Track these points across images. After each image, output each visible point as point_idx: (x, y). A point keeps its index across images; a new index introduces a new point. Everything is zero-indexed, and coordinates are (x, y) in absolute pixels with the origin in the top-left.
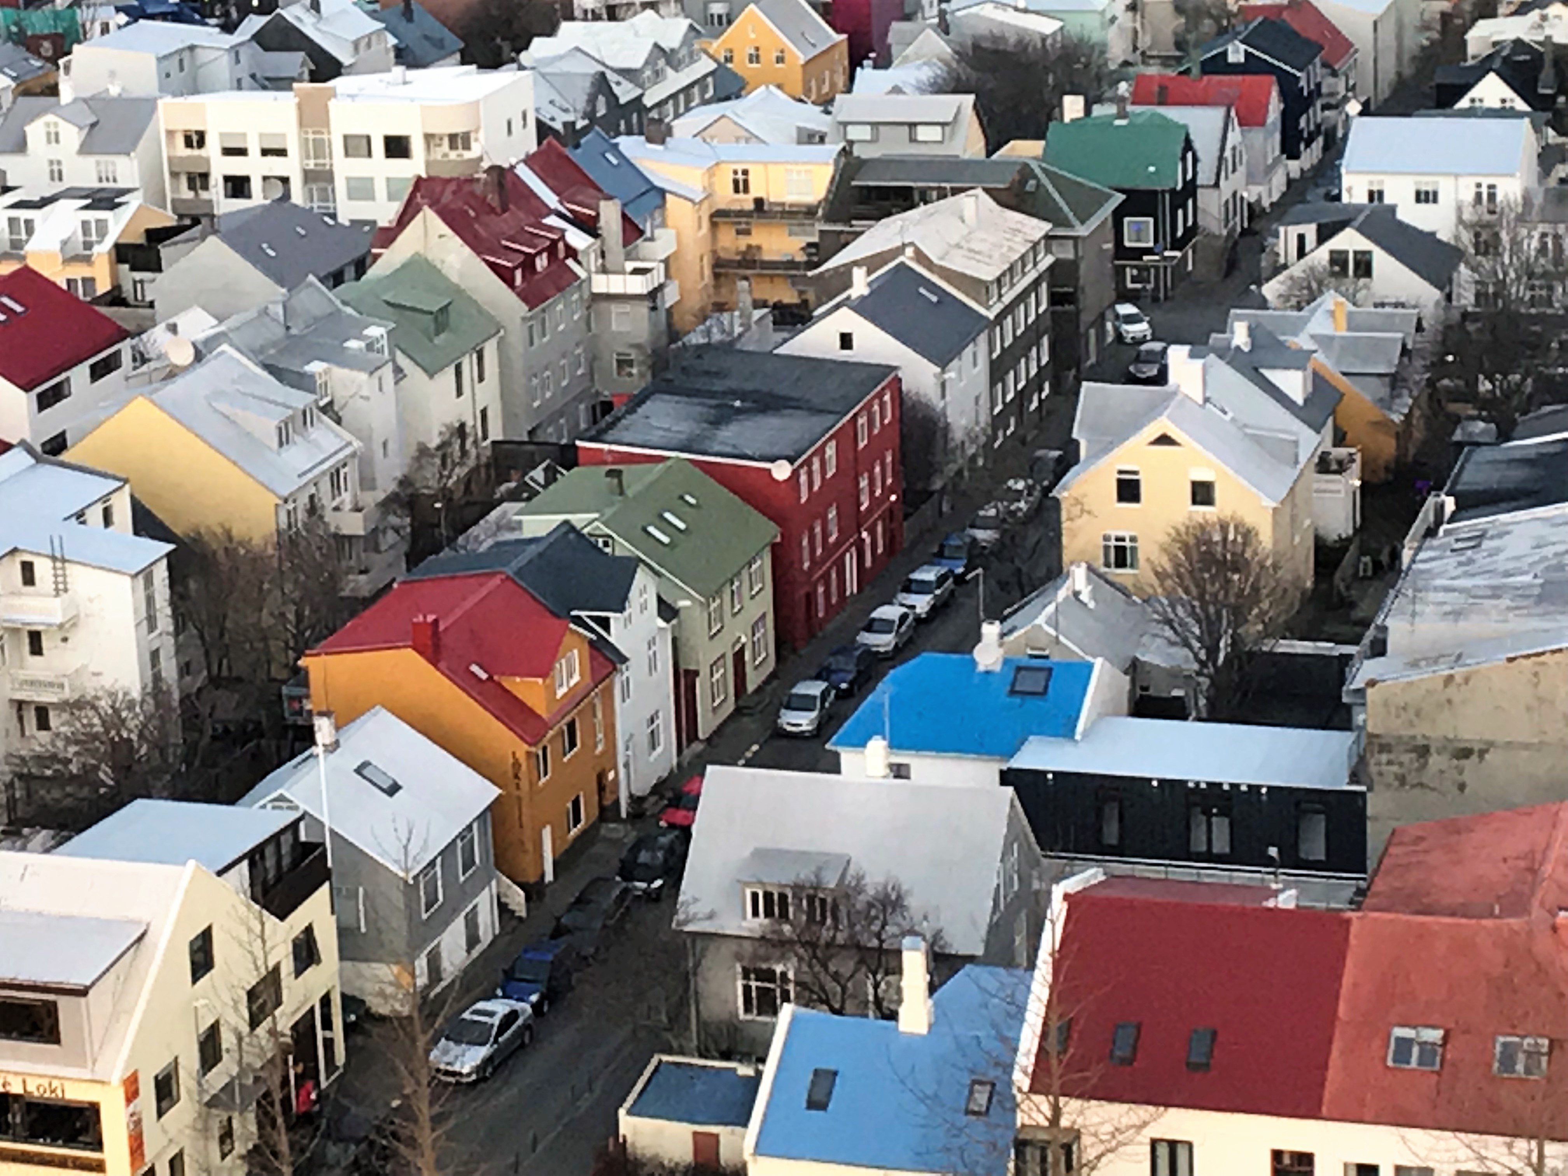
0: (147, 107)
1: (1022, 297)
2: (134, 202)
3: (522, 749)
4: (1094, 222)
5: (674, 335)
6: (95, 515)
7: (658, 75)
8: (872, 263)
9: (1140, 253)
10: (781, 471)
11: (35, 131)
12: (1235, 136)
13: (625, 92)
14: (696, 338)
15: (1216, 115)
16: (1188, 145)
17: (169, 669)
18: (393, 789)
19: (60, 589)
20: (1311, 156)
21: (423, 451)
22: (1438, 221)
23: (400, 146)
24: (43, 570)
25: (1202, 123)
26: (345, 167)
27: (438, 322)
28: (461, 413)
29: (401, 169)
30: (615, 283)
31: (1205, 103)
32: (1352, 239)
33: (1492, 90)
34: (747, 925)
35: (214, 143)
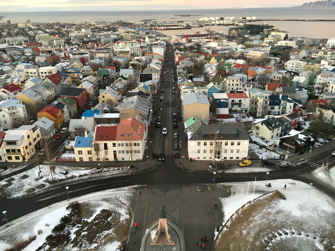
0: (23, 70)
1: (96, 83)
2: (22, 78)
3: (56, 119)
4: (101, 77)
5: (69, 87)
6: (19, 103)
7: (67, 67)
8: (84, 81)
9: (105, 80)
10: (77, 97)
11: (13, 72)
12: (112, 71)
13: (65, 68)
14: (71, 87)
15: (111, 69)
16: (108, 71)
17: (26, 114)
18: (45, 123)
19: (16, 109)
20: (118, 72)
21: (47, 97)
22: (127, 76)
23: (45, 73)
24: (14, 108)
25: (110, 70)
26: (41, 75)
27: (49, 86)
28: (51, 94)
29: (46, 74)
30: (64, 83)
31: (110, 68)
32: (120, 78)
33: (131, 67)
34: (74, 131)
35: (29, 73)
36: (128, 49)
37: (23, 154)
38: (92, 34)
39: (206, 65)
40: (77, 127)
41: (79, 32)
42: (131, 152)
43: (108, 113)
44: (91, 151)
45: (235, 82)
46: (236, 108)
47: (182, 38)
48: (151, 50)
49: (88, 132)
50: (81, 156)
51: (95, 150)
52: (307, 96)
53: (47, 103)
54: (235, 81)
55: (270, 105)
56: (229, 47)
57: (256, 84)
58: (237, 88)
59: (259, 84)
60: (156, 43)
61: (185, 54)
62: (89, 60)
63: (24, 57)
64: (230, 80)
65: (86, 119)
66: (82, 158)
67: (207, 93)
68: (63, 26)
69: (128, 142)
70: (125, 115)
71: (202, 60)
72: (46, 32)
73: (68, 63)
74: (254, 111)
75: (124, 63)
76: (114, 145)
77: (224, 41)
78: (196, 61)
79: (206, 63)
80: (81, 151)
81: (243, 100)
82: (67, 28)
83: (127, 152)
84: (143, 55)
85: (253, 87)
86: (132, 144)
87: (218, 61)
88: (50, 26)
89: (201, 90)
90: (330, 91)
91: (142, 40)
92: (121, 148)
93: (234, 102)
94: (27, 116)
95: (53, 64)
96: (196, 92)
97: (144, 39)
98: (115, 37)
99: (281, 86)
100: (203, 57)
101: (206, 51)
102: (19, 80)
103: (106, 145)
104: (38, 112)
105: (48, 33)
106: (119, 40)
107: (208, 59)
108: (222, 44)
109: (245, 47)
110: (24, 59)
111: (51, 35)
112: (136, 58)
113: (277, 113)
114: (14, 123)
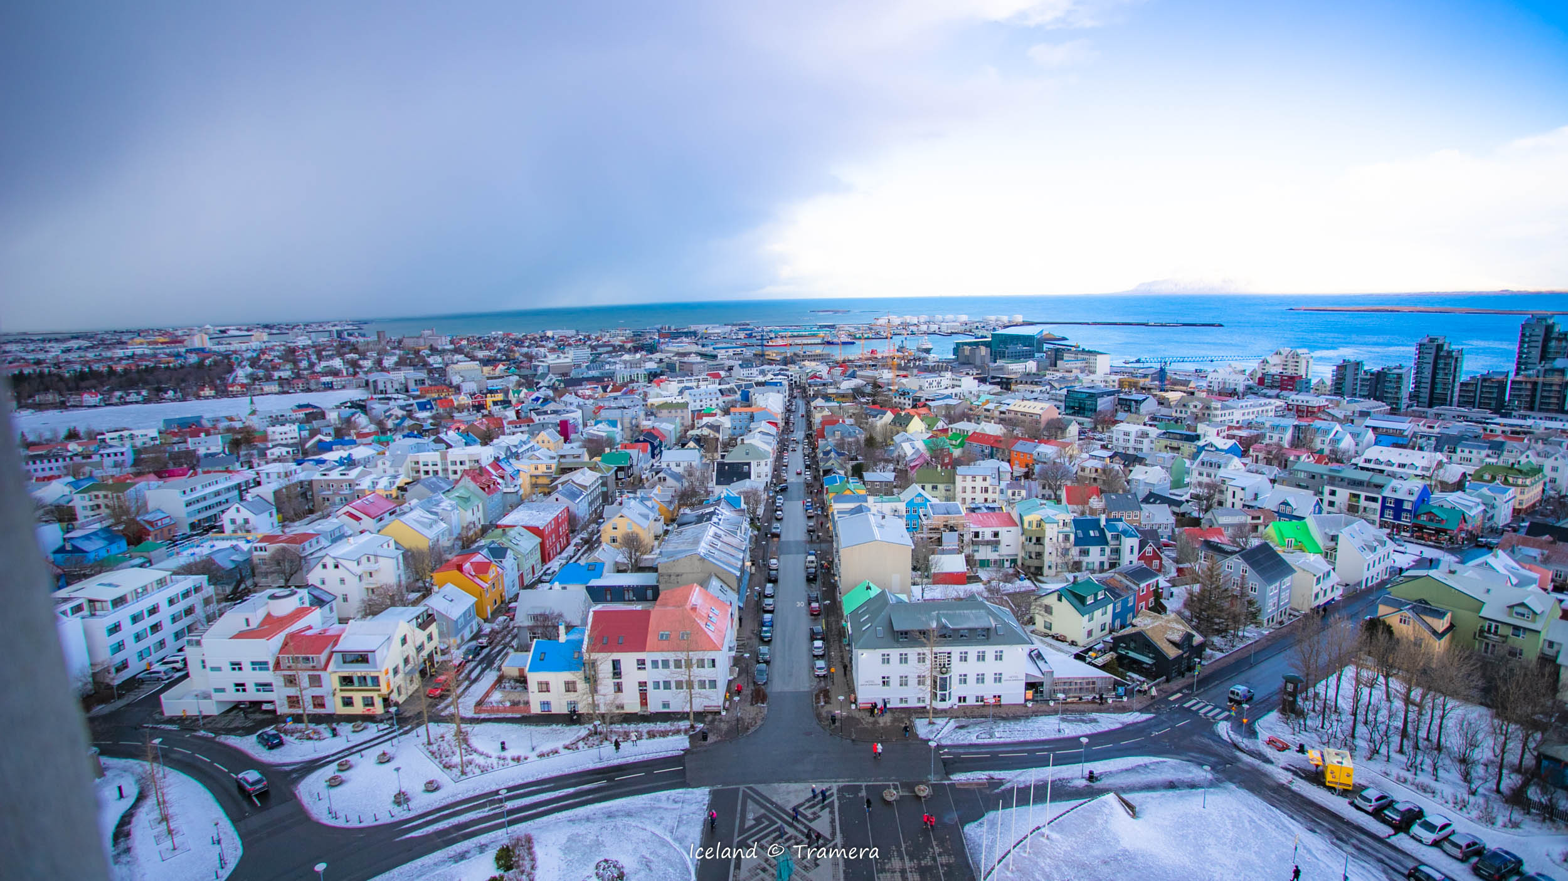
0: (406, 456)
1: (595, 489)
2: (402, 477)
4: (611, 473)
5: (522, 500)
6: (385, 546)
7: (521, 446)
8: (563, 484)
9: (621, 479)
10: (541, 527)
11: (380, 463)
12: (641, 455)
13: (514, 450)
15: (636, 451)
16: (631, 457)
17: (403, 578)
18: (452, 601)
19: (376, 562)
20: (657, 458)
21: (463, 528)
22: (680, 470)
23: (461, 463)
24: (372, 558)
25: (634, 453)
26: (451, 468)
27: (467, 500)
28: (475, 519)
29: (463, 467)
30: (508, 490)
31: (634, 448)
32: (661, 475)
33: (692, 444)
34: (530, 623)
35: (421, 464)
36: (687, 397)
37: (384, 690)
38: (593, 361)
39: (897, 438)
40: (538, 612)
41: (559, 357)
42: (690, 685)
43: (624, 571)
44: (574, 683)
45: (980, 482)
46: (984, 553)
47: (831, 368)
48: (746, 399)
49: (569, 628)
50: (545, 697)
51: (587, 679)
52: (1172, 519)
53: (460, 543)
54: (979, 479)
55: (1076, 544)
56: (957, 390)
57: (1036, 486)
58: (986, 500)
59: (1044, 488)
60: (761, 379)
61: (840, 407)
62: (581, 427)
63: (413, 422)
64: (964, 476)
65: (564, 588)
66: (548, 703)
67: (904, 513)
68: (519, 343)
69: (682, 656)
70: (673, 577)
71: (886, 425)
72: (473, 359)
73: (525, 437)
74: (1036, 563)
75: (673, 433)
76: (641, 663)
77: (942, 374)
78: (871, 426)
79: (898, 433)
80: (547, 684)
81: (1002, 531)
82: (528, 347)
83: (679, 685)
84: (726, 412)
85: (1029, 496)
86: (694, 661)
87: (929, 427)
88: (488, 344)
89: (887, 507)
90: (1229, 505)
91: (723, 373)
92: (661, 674)
93: (980, 538)
94: (403, 583)
95: (486, 439)
96: (874, 510)
97: (731, 369)
98: (651, 366)
99: (1102, 492)
100: (889, 416)
101: (897, 400)
102: (392, 484)
103: (616, 664)
104: (432, 570)
105: (480, 360)
106: (662, 374)
107: (902, 422)
108: (939, 383)
109: (997, 389)
110: (409, 428)
111: (485, 365)
112: (706, 420)
113: (1097, 564)
114: (370, 600)
